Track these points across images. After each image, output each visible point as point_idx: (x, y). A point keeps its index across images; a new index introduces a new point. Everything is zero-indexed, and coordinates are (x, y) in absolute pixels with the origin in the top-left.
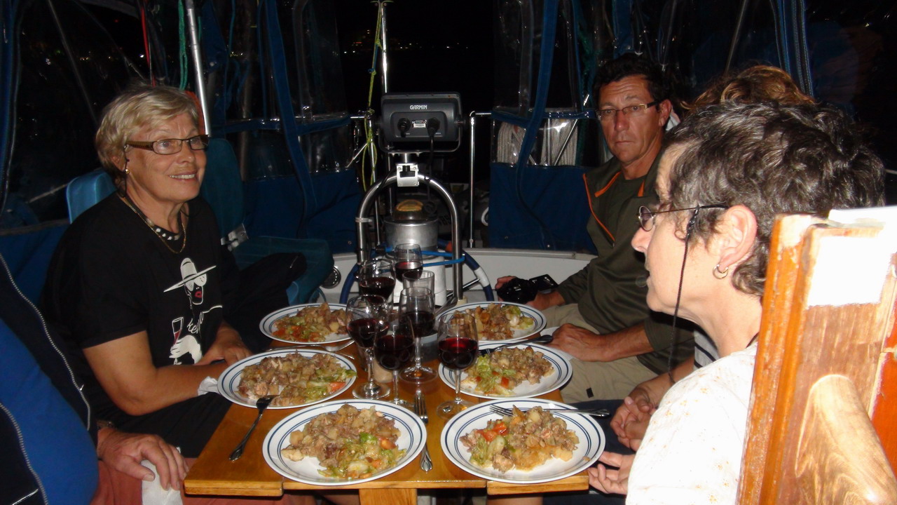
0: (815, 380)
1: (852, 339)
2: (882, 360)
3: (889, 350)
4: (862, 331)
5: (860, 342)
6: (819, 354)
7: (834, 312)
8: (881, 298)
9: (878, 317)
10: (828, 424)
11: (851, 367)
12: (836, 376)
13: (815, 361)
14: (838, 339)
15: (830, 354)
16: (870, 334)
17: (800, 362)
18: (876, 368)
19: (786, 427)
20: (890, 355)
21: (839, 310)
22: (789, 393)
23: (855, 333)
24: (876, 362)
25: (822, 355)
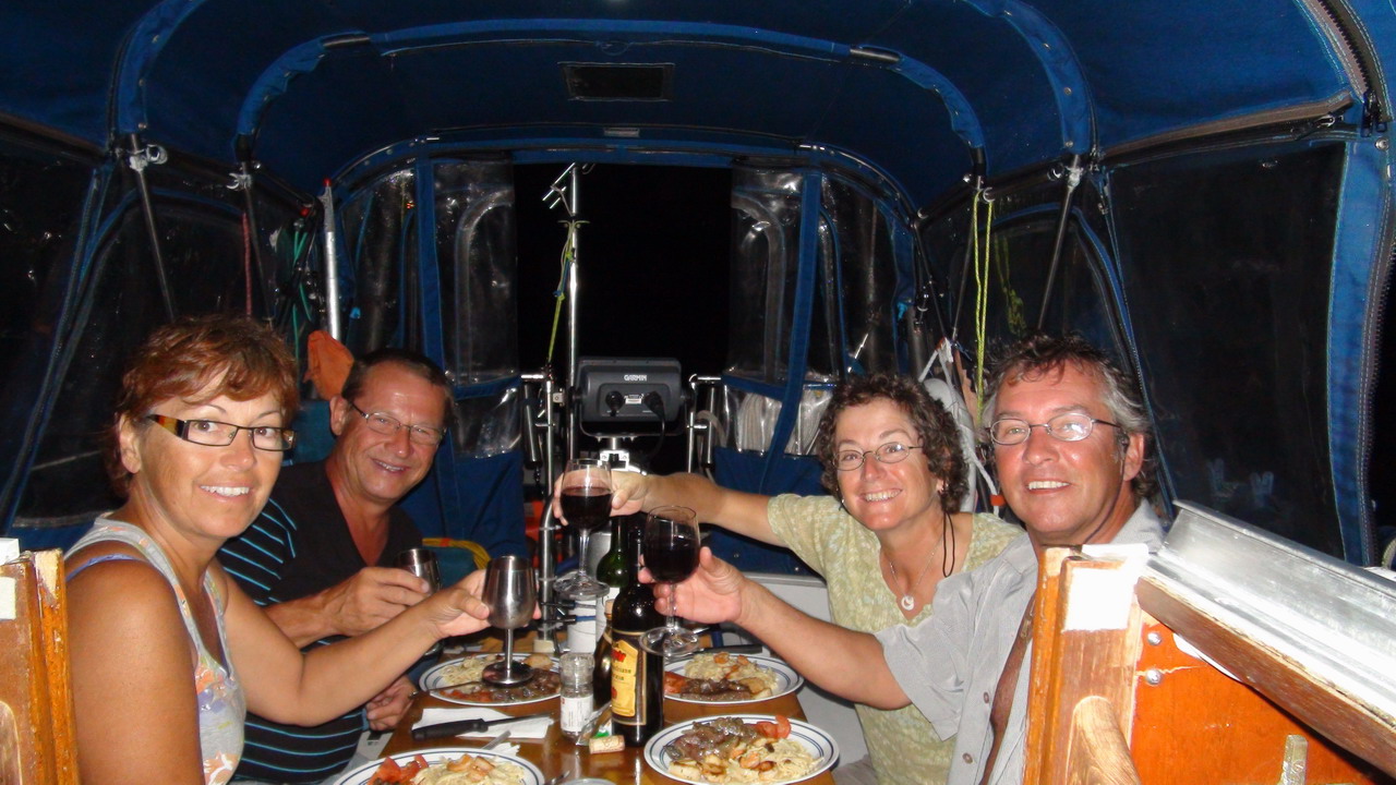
0: (1077, 701)
1: (1107, 663)
2: (1135, 684)
3: (1141, 673)
4: (1115, 655)
5: (1115, 665)
6: (1080, 676)
7: (1089, 637)
8: (1129, 624)
9: (1128, 642)
10: (1087, 741)
11: (1108, 689)
12: (1096, 697)
13: (1076, 682)
14: (1095, 662)
15: (1089, 677)
16: (1123, 658)
17: (1062, 684)
18: (1130, 690)
19: (1054, 747)
20: (1141, 678)
21: (1094, 634)
22: (1055, 713)
23: (1109, 656)
24: (1130, 685)
25: (1082, 677)
